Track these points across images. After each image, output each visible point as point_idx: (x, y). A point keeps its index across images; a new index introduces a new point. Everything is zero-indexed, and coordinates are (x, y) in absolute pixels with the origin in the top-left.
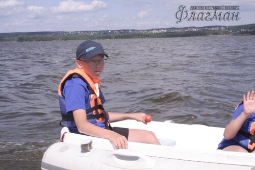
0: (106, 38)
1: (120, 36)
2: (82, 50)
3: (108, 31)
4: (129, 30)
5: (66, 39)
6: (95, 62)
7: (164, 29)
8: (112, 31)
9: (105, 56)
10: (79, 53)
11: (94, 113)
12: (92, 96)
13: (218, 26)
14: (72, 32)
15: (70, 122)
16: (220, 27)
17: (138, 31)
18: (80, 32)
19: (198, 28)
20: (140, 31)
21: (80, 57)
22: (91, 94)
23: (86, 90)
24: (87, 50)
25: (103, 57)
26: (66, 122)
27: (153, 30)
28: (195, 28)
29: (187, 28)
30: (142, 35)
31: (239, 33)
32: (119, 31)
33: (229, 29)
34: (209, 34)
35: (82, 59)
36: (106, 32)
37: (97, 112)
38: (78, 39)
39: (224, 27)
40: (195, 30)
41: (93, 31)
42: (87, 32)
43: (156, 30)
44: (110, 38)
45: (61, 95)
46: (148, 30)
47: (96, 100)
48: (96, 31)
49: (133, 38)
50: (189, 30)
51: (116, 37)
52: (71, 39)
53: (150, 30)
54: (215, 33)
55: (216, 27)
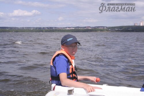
0: (40, 31)
1: (48, 31)
2: (65, 40)
3: (41, 28)
4: (53, 27)
5: (17, 32)
6: (72, 47)
7: (73, 27)
8: (44, 28)
9: (78, 44)
10: (63, 42)
11: (71, 76)
12: (71, 66)
13: (103, 27)
14: (20, 28)
15: (57, 81)
16: (104, 27)
17: (58, 28)
18: (25, 28)
19: (92, 27)
20: (59, 28)
21: (64, 44)
22: (70, 65)
23: (67, 63)
24: (68, 40)
25: (77, 44)
26: (55, 81)
27: (66, 28)
28: (90, 27)
29: (86, 27)
30: (61, 30)
31: (115, 31)
32: (47, 28)
33: (109, 29)
34: (98, 31)
35: (65, 45)
36: (40, 28)
37: (72, 75)
38: (24, 32)
39: (106, 27)
40: (90, 28)
41: (33, 28)
42: (29, 28)
43: (68, 27)
44: (42, 32)
45: (52, 65)
46: (64, 28)
47: (72, 69)
48: (34, 28)
49: (55, 32)
50: (87, 28)
51: (46, 31)
52: (20, 32)
53: (65, 28)
54: (101, 31)
55: (102, 27)
